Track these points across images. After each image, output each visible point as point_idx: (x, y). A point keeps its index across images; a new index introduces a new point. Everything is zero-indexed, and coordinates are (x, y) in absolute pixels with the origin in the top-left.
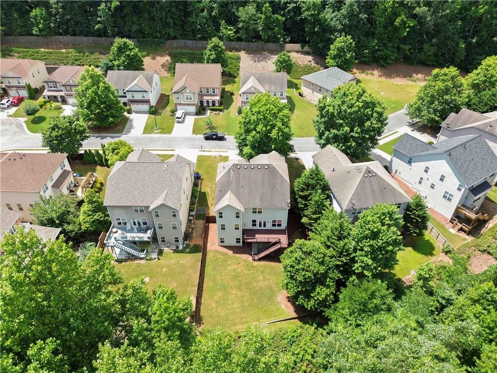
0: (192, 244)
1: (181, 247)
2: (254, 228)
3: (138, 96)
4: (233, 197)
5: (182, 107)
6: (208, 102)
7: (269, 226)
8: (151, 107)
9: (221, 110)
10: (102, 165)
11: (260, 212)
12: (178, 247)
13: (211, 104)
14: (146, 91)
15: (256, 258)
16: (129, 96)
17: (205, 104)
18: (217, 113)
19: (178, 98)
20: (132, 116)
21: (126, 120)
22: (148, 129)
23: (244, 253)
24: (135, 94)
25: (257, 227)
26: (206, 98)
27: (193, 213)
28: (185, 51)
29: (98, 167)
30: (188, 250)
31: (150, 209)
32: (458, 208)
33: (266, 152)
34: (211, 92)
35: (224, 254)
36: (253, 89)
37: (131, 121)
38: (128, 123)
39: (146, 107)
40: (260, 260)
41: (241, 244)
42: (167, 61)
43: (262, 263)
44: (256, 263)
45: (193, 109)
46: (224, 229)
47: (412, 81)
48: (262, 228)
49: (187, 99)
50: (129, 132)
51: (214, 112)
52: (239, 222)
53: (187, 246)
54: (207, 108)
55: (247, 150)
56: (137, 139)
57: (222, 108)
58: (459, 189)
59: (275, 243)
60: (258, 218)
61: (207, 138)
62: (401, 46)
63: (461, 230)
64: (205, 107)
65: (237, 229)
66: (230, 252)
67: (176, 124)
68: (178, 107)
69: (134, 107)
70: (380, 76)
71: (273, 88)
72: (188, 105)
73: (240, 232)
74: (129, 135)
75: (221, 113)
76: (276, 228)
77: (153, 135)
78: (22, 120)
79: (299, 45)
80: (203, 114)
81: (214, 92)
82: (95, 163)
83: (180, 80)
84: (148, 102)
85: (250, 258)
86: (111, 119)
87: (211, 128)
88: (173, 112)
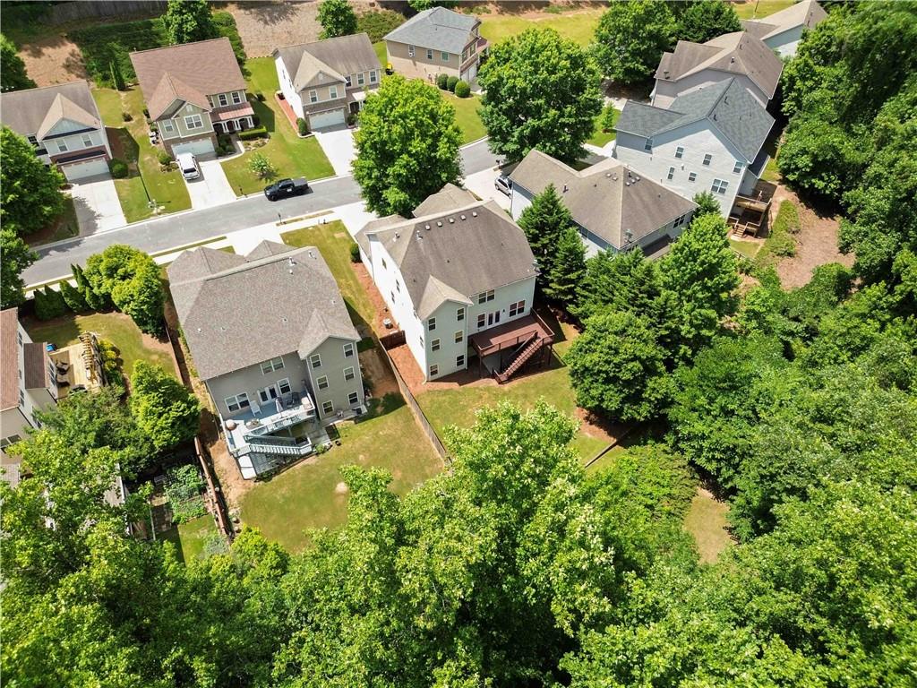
0: (380, 395)
1: (364, 410)
2: (482, 329)
3: (75, 145)
4: (442, 284)
5: (182, 145)
6: (230, 124)
7: (505, 318)
9: (263, 135)
10: (87, 311)
11: (491, 298)
12: (359, 411)
13: (237, 128)
14: (93, 129)
15: (503, 377)
16: (53, 149)
17: (226, 131)
18: (259, 141)
19: (169, 129)
20: (76, 192)
21: (69, 202)
22: (133, 211)
23: (478, 378)
24: (65, 141)
25: (487, 327)
26: (224, 116)
28: (104, 25)
29: (79, 319)
30: (379, 409)
31: (302, 357)
32: (737, 199)
34: (230, 101)
35: (446, 392)
36: (321, 77)
37: (82, 202)
38: (78, 210)
39: (100, 165)
40: (510, 379)
41: (465, 366)
42: (73, 54)
43: (515, 383)
44: (507, 387)
45: (208, 145)
46: (437, 347)
47: (553, 12)
48: (495, 324)
49: (191, 126)
50: (92, 228)
51: (253, 143)
52: (463, 326)
53: (374, 403)
54: (233, 137)
55: (393, 195)
56: (120, 234)
57: (264, 129)
58: (737, 171)
59: (531, 341)
60: (488, 309)
61: (274, 197)
63: (747, 233)
64: (227, 135)
65: (458, 340)
66: (455, 385)
67: (188, 185)
68: (175, 149)
69: (70, 171)
70: (501, 12)
71: (355, 69)
72: (195, 138)
73: (464, 343)
74: (98, 233)
75: (266, 140)
76: (517, 316)
77: (152, 221)
80: (233, 151)
81: (236, 100)
82: (70, 312)
83: (155, 89)
84: (100, 152)
85: (494, 382)
86: (48, 209)
87: (267, 174)
88: (168, 162)
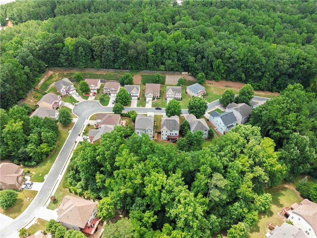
0: (155, 139)
3: (134, 95)
4: (165, 127)
5: (148, 98)
7: (174, 135)
8: (138, 98)
9: (160, 99)
11: (172, 131)
13: (157, 97)
16: (132, 95)
21: (131, 102)
22: (138, 105)
23: (168, 141)
25: (171, 135)
26: (155, 95)
27: (154, 131)
29: (126, 118)
31: (146, 130)
33: (174, 115)
36: (170, 93)
39: (136, 98)
41: (167, 139)
43: (172, 143)
45: (151, 99)
46: (163, 135)
47: (226, 87)
51: (158, 100)
52: (166, 133)
53: (154, 139)
56: (135, 108)
58: (224, 127)
59: (176, 139)
60: (171, 133)
61: (156, 109)
62: (223, 75)
64: (155, 98)
65: (166, 135)
67: (146, 104)
69: (133, 98)
72: (150, 97)
76: (176, 135)
77: (140, 107)
78: (98, 101)
79: (187, 72)
80: (154, 100)
81: (158, 93)
82: (126, 116)
84: (137, 96)
88: (145, 100)
